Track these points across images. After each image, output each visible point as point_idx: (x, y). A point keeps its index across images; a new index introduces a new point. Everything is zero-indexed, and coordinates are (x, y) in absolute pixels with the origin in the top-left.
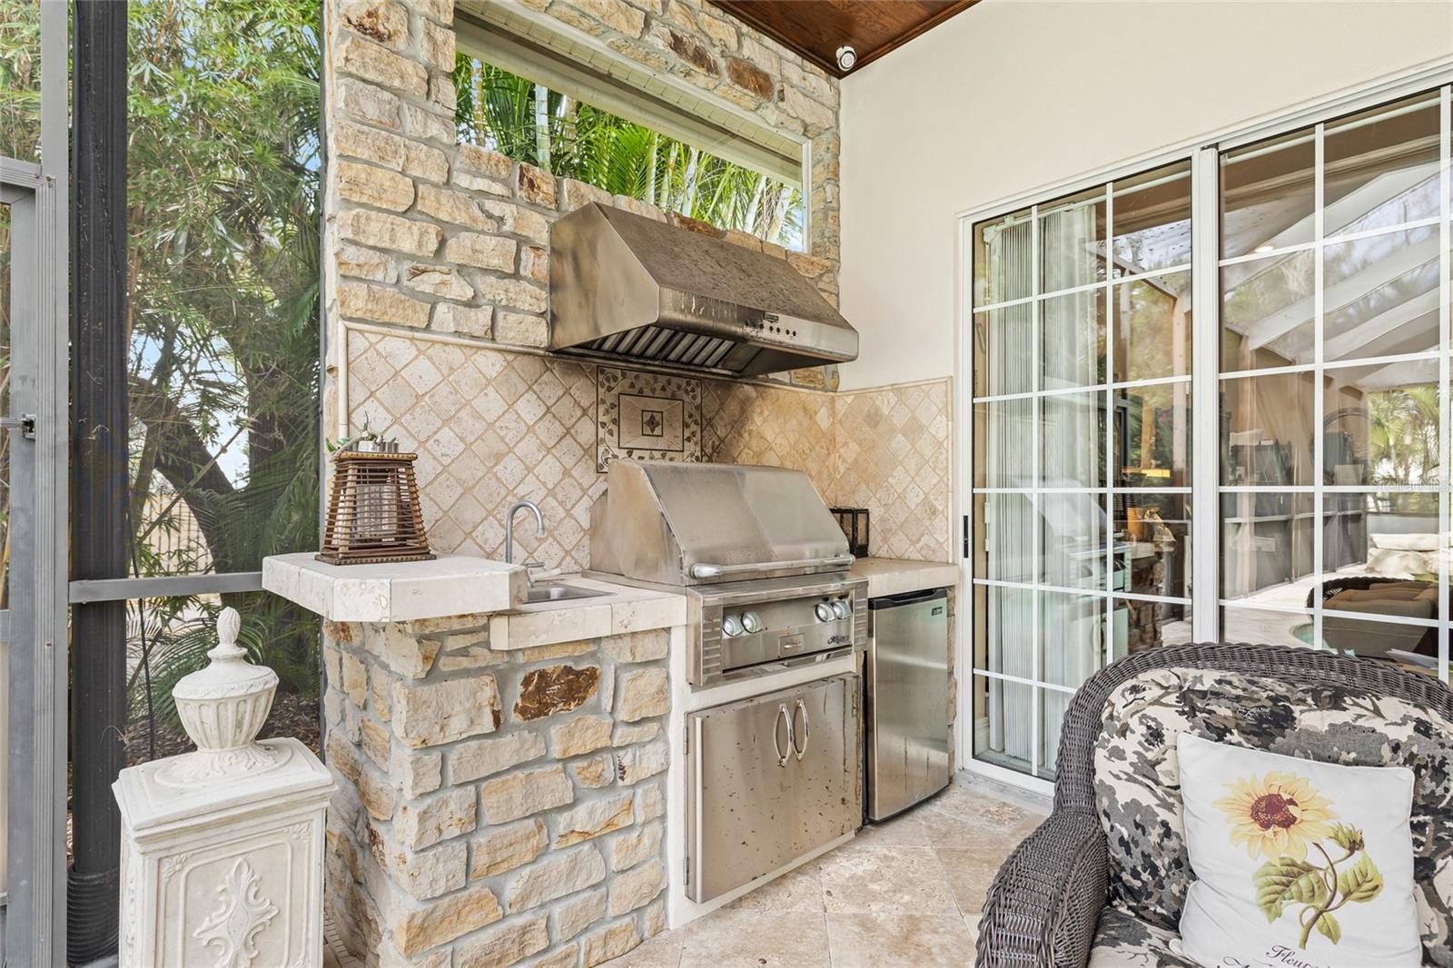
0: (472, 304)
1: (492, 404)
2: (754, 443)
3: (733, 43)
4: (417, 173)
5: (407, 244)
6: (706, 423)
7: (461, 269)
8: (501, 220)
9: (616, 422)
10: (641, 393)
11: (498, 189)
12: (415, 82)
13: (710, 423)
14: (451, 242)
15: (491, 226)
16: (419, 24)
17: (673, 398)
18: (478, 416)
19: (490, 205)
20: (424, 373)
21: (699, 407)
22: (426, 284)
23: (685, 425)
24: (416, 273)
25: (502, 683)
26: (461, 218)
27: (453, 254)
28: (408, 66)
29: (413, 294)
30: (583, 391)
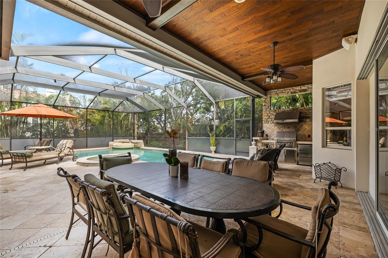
0: (272, 121)
1: (273, 127)
2: (303, 129)
3: (300, 88)
4: (267, 113)
5: (267, 118)
6: (296, 127)
7: (271, 119)
8: (274, 114)
9: (285, 128)
10: (287, 125)
11: (273, 112)
12: (267, 107)
13: (297, 127)
14: (270, 117)
15: (273, 115)
16: (268, 103)
17: (292, 125)
18: (272, 128)
19: (273, 114)
20: (268, 126)
21: (295, 126)
22: (268, 120)
23: (293, 127)
24: (267, 119)
25: (262, 144)
26: (271, 115)
27: (270, 118)
28: (267, 106)
29: (267, 121)
30: (281, 126)
